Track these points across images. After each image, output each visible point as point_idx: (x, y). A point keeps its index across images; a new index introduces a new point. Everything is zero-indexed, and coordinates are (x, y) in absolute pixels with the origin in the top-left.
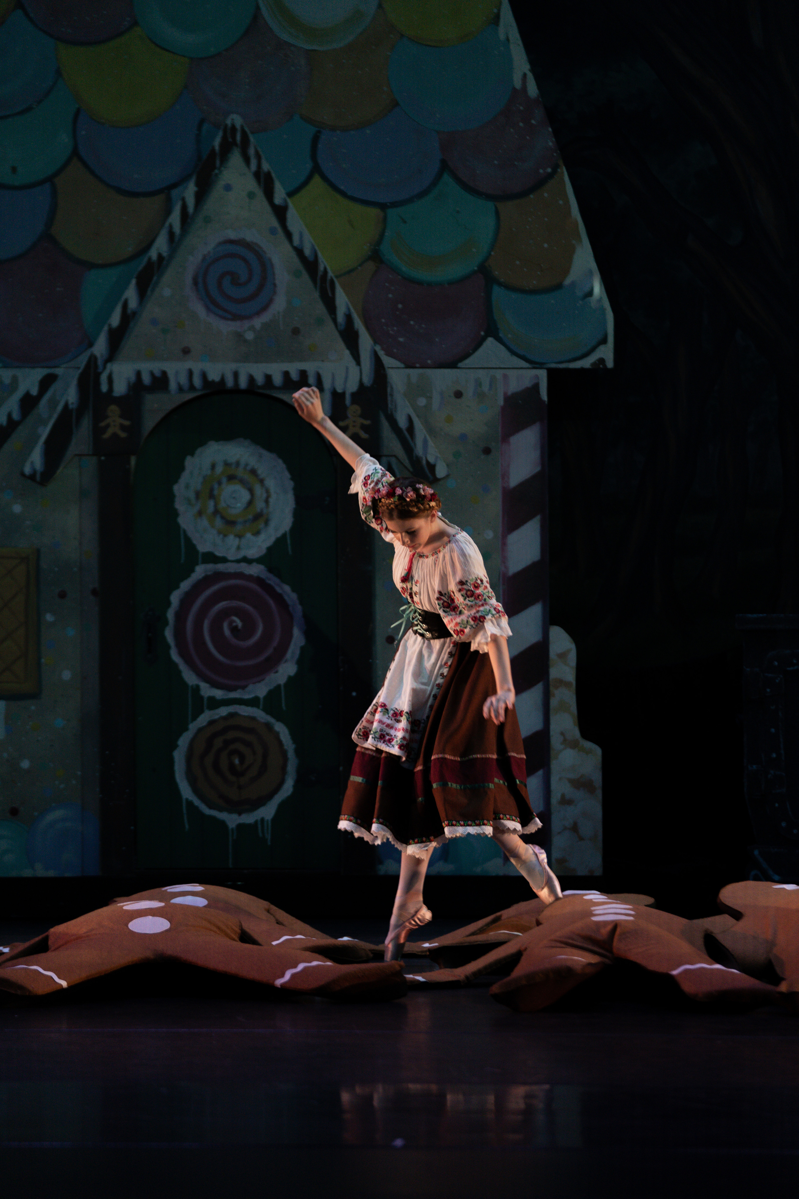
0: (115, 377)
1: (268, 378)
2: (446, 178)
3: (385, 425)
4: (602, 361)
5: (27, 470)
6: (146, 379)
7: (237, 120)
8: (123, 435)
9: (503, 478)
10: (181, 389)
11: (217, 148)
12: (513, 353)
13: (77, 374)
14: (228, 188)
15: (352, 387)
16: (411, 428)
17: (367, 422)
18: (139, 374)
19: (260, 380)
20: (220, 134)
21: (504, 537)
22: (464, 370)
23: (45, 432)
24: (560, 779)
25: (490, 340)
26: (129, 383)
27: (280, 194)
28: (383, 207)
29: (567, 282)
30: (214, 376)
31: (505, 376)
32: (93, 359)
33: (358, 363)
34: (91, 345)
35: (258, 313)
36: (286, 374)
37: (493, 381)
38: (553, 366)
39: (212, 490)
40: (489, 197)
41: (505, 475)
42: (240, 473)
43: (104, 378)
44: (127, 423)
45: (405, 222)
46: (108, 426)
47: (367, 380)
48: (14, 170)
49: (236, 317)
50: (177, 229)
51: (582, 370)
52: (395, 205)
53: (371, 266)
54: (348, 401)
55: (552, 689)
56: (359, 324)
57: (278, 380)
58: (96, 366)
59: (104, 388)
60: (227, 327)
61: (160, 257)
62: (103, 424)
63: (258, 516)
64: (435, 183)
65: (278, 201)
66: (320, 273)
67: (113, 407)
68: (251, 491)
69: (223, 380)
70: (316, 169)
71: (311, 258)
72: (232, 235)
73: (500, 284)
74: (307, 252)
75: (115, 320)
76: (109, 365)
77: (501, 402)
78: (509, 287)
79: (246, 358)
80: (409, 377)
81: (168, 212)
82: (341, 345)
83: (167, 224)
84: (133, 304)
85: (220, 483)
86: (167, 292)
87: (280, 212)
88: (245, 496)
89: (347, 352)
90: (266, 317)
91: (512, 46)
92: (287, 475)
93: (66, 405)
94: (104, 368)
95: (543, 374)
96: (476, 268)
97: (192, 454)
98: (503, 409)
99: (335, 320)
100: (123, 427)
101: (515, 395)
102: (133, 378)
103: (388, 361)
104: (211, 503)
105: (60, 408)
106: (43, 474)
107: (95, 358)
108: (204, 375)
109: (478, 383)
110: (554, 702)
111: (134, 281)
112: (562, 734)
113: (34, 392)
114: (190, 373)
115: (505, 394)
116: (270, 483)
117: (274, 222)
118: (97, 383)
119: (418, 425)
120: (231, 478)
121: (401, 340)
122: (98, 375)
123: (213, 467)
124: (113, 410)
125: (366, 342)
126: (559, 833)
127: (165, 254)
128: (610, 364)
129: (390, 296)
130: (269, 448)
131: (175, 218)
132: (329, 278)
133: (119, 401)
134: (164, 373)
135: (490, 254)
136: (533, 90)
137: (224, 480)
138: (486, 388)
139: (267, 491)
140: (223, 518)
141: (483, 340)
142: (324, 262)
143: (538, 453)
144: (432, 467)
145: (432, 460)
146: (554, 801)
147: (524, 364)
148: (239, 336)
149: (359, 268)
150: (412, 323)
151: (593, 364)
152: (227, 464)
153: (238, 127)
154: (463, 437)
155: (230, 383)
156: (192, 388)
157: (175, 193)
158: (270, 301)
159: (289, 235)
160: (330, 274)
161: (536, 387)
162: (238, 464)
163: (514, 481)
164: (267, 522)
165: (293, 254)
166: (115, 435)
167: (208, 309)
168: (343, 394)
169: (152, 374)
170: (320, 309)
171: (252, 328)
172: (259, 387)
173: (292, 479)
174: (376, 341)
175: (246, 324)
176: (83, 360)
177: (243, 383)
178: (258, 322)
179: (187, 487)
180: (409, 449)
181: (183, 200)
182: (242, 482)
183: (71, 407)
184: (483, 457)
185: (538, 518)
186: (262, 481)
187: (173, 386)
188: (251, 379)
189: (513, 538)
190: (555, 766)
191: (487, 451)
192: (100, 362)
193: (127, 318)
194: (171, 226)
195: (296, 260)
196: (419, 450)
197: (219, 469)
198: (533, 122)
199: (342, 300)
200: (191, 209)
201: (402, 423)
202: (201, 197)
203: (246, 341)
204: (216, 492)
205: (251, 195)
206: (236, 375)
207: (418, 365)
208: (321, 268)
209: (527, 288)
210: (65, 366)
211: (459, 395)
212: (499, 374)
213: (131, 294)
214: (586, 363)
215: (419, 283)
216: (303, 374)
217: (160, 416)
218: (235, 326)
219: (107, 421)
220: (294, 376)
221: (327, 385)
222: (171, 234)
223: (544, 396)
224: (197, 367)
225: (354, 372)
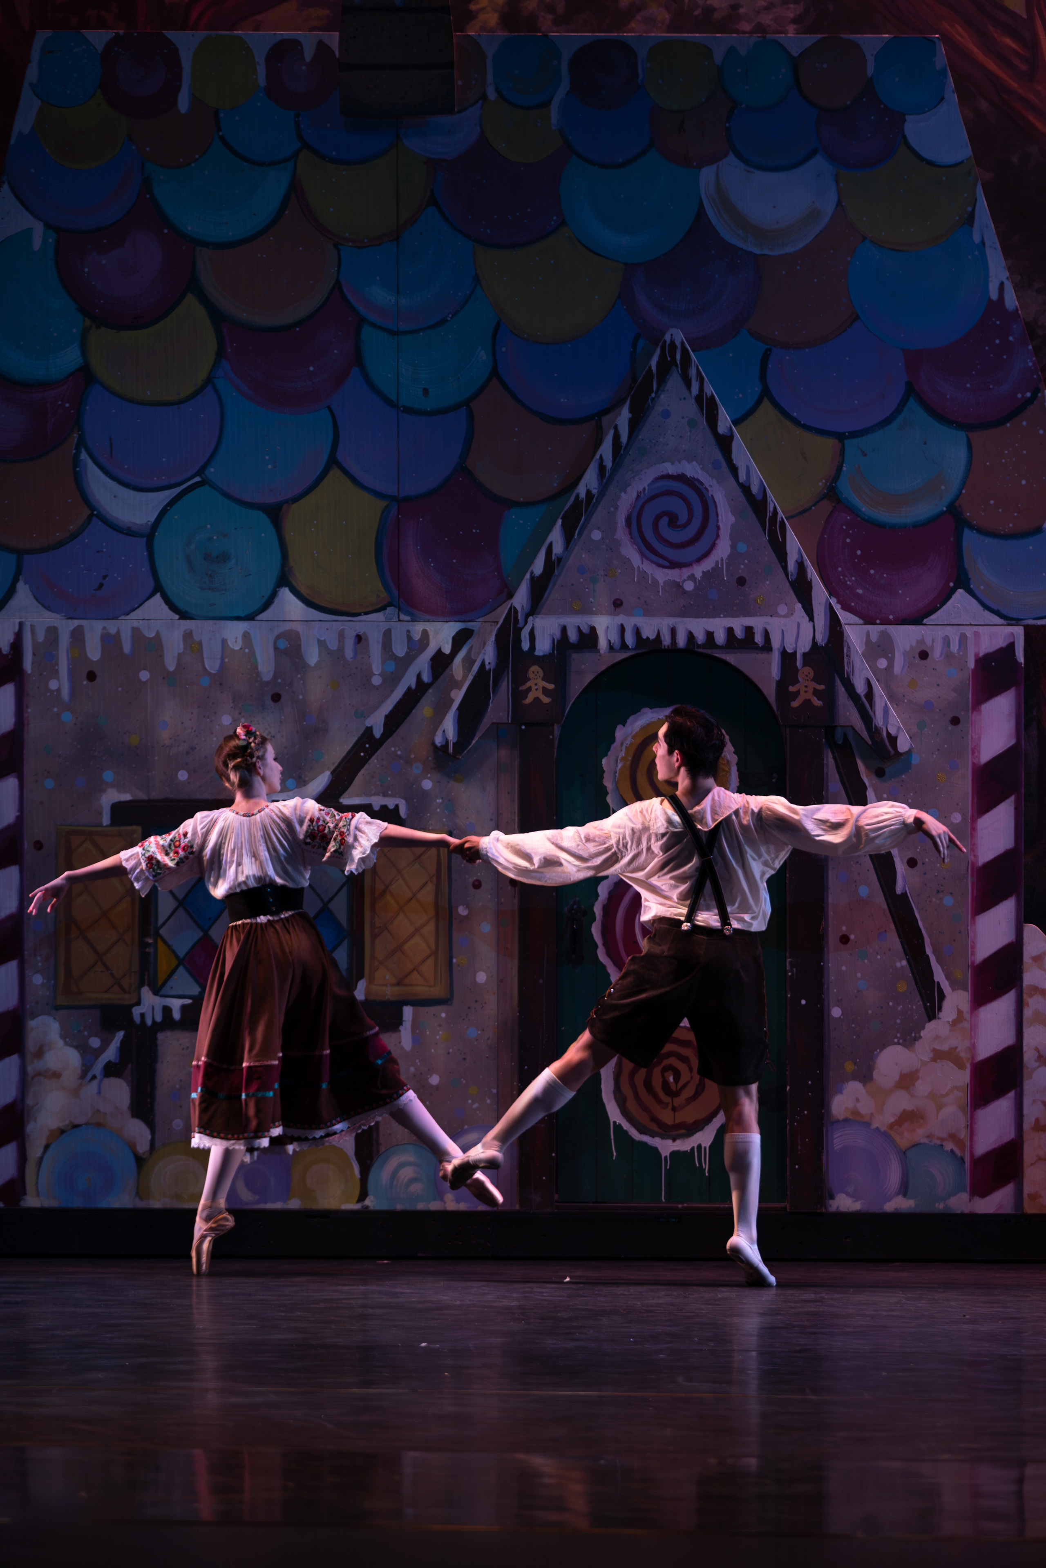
0: (538, 633)
1: (710, 635)
2: (912, 403)
3: (841, 690)
5: (439, 741)
6: (573, 636)
7: (676, 335)
8: (546, 700)
9: (973, 753)
10: (611, 647)
11: (654, 368)
12: (986, 607)
13: (495, 629)
14: (666, 414)
15: (804, 646)
16: (870, 694)
17: (821, 687)
18: (564, 630)
19: (700, 637)
20: (658, 351)
21: (974, 821)
22: (930, 627)
23: (459, 696)
24: (1034, 1101)
25: (960, 591)
26: (554, 640)
27: (724, 422)
28: (841, 437)
30: (648, 633)
31: (976, 634)
32: (513, 612)
33: (811, 618)
34: (511, 596)
35: (699, 560)
36: (730, 631)
37: (963, 638)
38: (1030, 622)
40: (961, 426)
41: (975, 750)
43: (525, 633)
44: (551, 686)
45: (866, 455)
46: (530, 689)
47: (821, 639)
48: (426, 392)
49: (674, 565)
50: (608, 463)
52: (854, 434)
53: (827, 506)
54: (799, 663)
55: (1025, 997)
56: (813, 574)
57: (720, 638)
58: (516, 620)
59: (526, 646)
60: (663, 576)
61: (590, 495)
62: (523, 688)
64: (899, 410)
65: (722, 429)
66: (769, 514)
67: (535, 668)
69: (659, 638)
70: (766, 393)
71: (759, 497)
72: (670, 469)
73: (972, 527)
74: (755, 489)
75: (538, 566)
76: (531, 619)
77: (971, 664)
78: (981, 531)
79: (683, 613)
80: (868, 633)
81: (599, 443)
82: (793, 598)
83: (597, 456)
84: (558, 549)
86: (596, 535)
87: (725, 443)
89: (798, 606)
90: (707, 565)
91: (988, 251)
93: (483, 664)
94: (526, 622)
95: (1019, 632)
96: (945, 509)
97: (624, 723)
98: (974, 671)
99: (785, 568)
100: (545, 691)
101: (988, 657)
102: (558, 635)
103: (844, 616)
105: (476, 668)
106: (456, 745)
107: (516, 610)
108: (637, 632)
109: (947, 641)
110: (1027, 1013)
111: (560, 522)
112: (1037, 1049)
113: (447, 649)
114: (622, 629)
115: (976, 655)
117: (718, 455)
118: (518, 641)
119: (878, 689)
121: (860, 591)
122: (518, 632)
124: (535, 671)
125: (820, 593)
126: (1032, 1164)
127: (594, 491)
129: (848, 540)
131: (606, 450)
132: (779, 519)
133: (541, 661)
134: (593, 629)
135: (961, 493)
136: (1011, 301)
138: (954, 648)
141: (952, 591)
142: (773, 501)
143: (1012, 724)
144: (893, 740)
145: (893, 731)
146: (1026, 1126)
147: (997, 620)
148: (678, 586)
149: (813, 508)
150: (872, 572)
153: (678, 343)
154: (928, 706)
155: (666, 641)
156: (624, 646)
157: (605, 420)
158: (713, 546)
159: (734, 470)
160: (781, 514)
161: (1011, 646)
163: (985, 756)
165: (738, 491)
166: (537, 699)
167: (643, 555)
168: (795, 653)
169: (579, 630)
170: (768, 555)
171: (692, 577)
172: (699, 646)
173: (736, 752)
174: (832, 592)
175: (686, 572)
176: (502, 613)
177: (681, 642)
178: (698, 571)
180: (867, 719)
181: (616, 427)
183: (488, 668)
184: (950, 728)
185: (1011, 800)
187: (603, 644)
188: (691, 636)
189: (986, 822)
190: (1028, 1085)
191: (955, 721)
192: (520, 617)
193: (553, 566)
194: (601, 459)
195: (742, 498)
196: (879, 720)
198: (1011, 338)
199: (793, 544)
200: (624, 439)
201: (860, 688)
202: (634, 425)
203: (685, 592)
205: (692, 424)
206: (673, 631)
207: (878, 621)
208: (771, 508)
209: (1002, 532)
210: (481, 619)
211: (924, 655)
212: (969, 632)
213: (556, 537)
215: (881, 526)
216: (749, 630)
217: (589, 678)
218: (673, 575)
219: (528, 684)
220: (739, 633)
221: (776, 643)
222: (602, 468)
223: (1020, 657)
224: (629, 622)
225: (807, 626)
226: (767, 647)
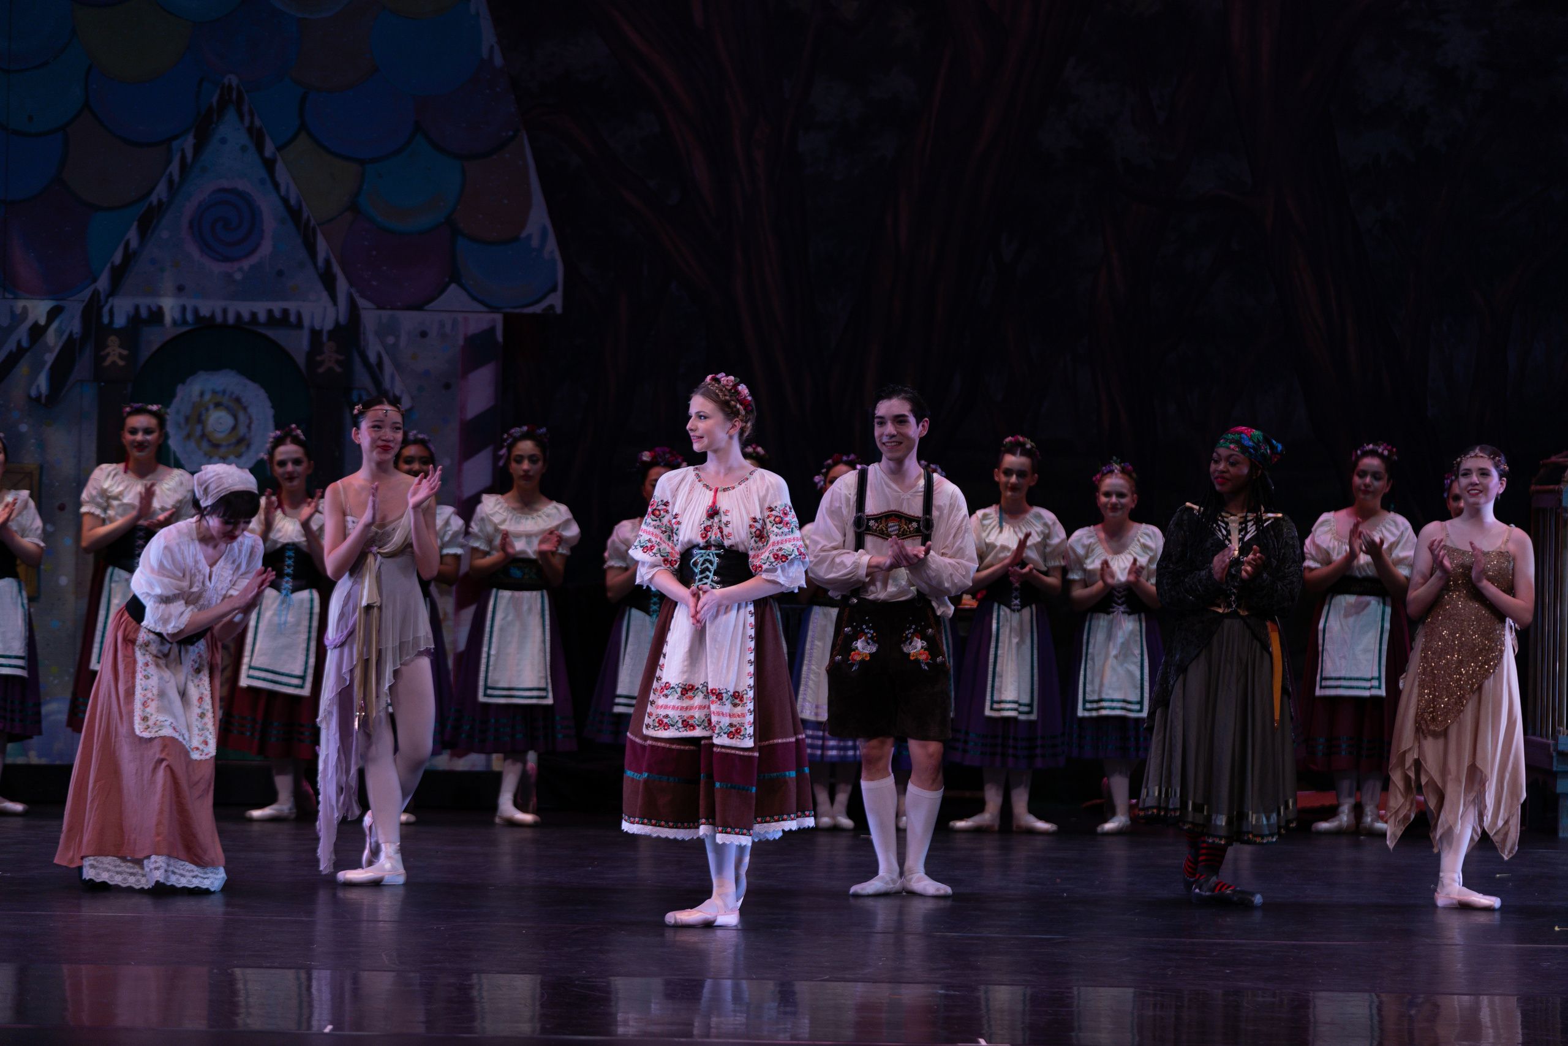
0: (116, 310)
1: (254, 315)
2: (419, 138)
3: (357, 360)
4: (551, 307)
5: (33, 393)
6: (144, 313)
7: (234, 80)
8: (121, 363)
9: (460, 411)
10: (175, 323)
11: (215, 104)
12: (474, 298)
13: (81, 306)
14: (223, 141)
15: (329, 325)
16: (380, 364)
17: (341, 358)
18: (137, 308)
19: (246, 316)
20: (218, 91)
21: (461, 464)
22: (429, 313)
23: (50, 358)
25: (453, 286)
26: (128, 316)
27: (269, 149)
28: (362, 162)
29: (524, 234)
30: (205, 312)
31: (465, 319)
32: (96, 293)
33: (335, 304)
34: (95, 280)
35: (247, 256)
36: (270, 312)
37: (455, 322)
38: (509, 310)
39: (200, 416)
40: (456, 157)
41: (462, 409)
42: (225, 400)
43: (106, 310)
44: (125, 352)
45: (381, 177)
46: (108, 354)
47: (342, 319)
48: (30, 118)
49: (226, 259)
50: (176, 177)
51: (534, 315)
52: (372, 161)
53: (349, 216)
54: (325, 338)
56: (337, 269)
57: (262, 317)
58: (99, 300)
59: (106, 320)
60: (217, 268)
61: (160, 201)
62: (103, 353)
63: (240, 441)
64: (408, 142)
65: (267, 154)
66: (303, 221)
67: (113, 338)
68: (235, 417)
69: (213, 316)
70: (303, 127)
71: (296, 207)
72: (225, 184)
73: (464, 236)
74: (293, 201)
75: (118, 258)
76: (110, 299)
77: (461, 342)
78: (471, 239)
79: (234, 297)
80: (379, 317)
81: (169, 162)
82: (319, 286)
83: (167, 172)
84: (134, 244)
85: (207, 409)
86: (165, 234)
87: (269, 165)
88: (229, 421)
89: (325, 294)
90: (254, 259)
91: (481, 19)
92: (268, 404)
93: (71, 334)
94: (106, 301)
95: (499, 318)
96: (442, 220)
97: (183, 382)
98: (463, 348)
99: (315, 264)
100: (121, 356)
101: (474, 336)
102: (132, 311)
103: (362, 302)
104: (199, 428)
105: (65, 337)
106: (47, 397)
107: (99, 293)
108: (196, 311)
109: (442, 325)
111: (135, 224)
113: (42, 321)
115: (465, 334)
116: (252, 410)
117: (263, 174)
118: (100, 316)
119: (387, 361)
120: (218, 405)
121: (374, 283)
122: (100, 308)
123: (202, 394)
124: (113, 340)
125: (342, 285)
127: (164, 200)
128: (559, 310)
129: (366, 243)
130: (253, 378)
131: (174, 168)
132: (311, 225)
133: (118, 332)
134: (160, 308)
135: (455, 208)
136: (498, 61)
137: (211, 406)
138: (448, 329)
139: (250, 418)
140: (209, 441)
141: (447, 285)
142: (307, 211)
143: (492, 390)
145: (398, 393)
147: (481, 308)
148: (229, 276)
149: (339, 217)
150: (385, 268)
151: (545, 310)
152: (214, 392)
153: (234, 86)
154: (426, 373)
155: (219, 318)
156: (184, 322)
157: (175, 144)
158: (258, 246)
159: (276, 186)
160: (313, 222)
161: (492, 330)
162: (224, 392)
163: (471, 413)
164: (248, 446)
165: (279, 203)
166: (114, 363)
167: (202, 251)
168: (321, 330)
169: (149, 308)
170: (302, 253)
171: (240, 269)
172: (245, 323)
173: (273, 407)
174: (351, 283)
175: (236, 265)
176: (86, 294)
177: (231, 319)
178: (246, 264)
179: (178, 412)
180: (377, 382)
181: (183, 151)
182: (228, 409)
183: (75, 336)
184: (443, 391)
186: (245, 409)
187: (168, 319)
188: (238, 316)
189: (468, 465)
191: (447, 386)
192: (102, 297)
193: (129, 257)
194: (171, 174)
195: (282, 208)
196: (387, 384)
197: (207, 397)
198: (498, 89)
199: (322, 246)
200: (189, 158)
201: (372, 358)
202: (198, 149)
203: (234, 281)
204: (203, 417)
205: (244, 149)
206: (225, 311)
207: (389, 307)
208: (305, 216)
209: (487, 240)
210: (70, 298)
211: (424, 334)
212: (460, 317)
213: (132, 235)
214: (538, 309)
215: (392, 232)
216: (285, 312)
217: (155, 347)
218: (225, 267)
219: (107, 350)
220: (277, 314)
221: (306, 322)
222: (171, 182)
223: (500, 336)
224: (190, 303)
225: (331, 312)
226: (299, 325)
